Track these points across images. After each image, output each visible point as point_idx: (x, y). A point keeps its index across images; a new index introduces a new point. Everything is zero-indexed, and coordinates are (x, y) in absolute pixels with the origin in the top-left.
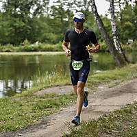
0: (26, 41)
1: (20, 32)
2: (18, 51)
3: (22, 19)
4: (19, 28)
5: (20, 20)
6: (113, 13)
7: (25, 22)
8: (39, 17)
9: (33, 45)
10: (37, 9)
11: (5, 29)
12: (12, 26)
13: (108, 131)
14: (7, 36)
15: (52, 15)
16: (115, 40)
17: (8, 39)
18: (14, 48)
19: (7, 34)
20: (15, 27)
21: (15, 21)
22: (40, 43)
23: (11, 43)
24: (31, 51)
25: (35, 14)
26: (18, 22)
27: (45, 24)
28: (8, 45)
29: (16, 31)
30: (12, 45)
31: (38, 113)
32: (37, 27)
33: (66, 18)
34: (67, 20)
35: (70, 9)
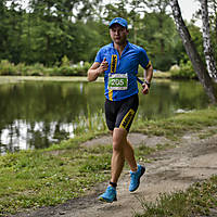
0: (65, 59)
1: (56, 44)
2: (51, 75)
3: (59, 24)
4: (55, 38)
5: (55, 26)
7: (64, 30)
8: (85, 21)
9: (75, 66)
10: (84, 10)
11: (32, 40)
12: (43, 34)
14: (34, 51)
15: (106, 19)
16: (207, 62)
17: (35, 56)
18: (46, 70)
19: (34, 47)
20: (47, 36)
21: (48, 28)
22: (87, 63)
23: (41, 62)
24: (72, 75)
25: (80, 17)
26: (53, 28)
27: (95, 32)
28: (37, 65)
29: (49, 42)
30: (42, 66)
31: (90, 177)
32: (83, 37)
34: (130, 27)
35: (136, 10)
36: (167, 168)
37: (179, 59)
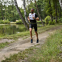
6: (25, 6)
13: (22, 58)
16: (26, 18)
33: (3, 9)
34: (4, 9)
35: (5, 5)
36: (13, 48)
37: (18, 18)
